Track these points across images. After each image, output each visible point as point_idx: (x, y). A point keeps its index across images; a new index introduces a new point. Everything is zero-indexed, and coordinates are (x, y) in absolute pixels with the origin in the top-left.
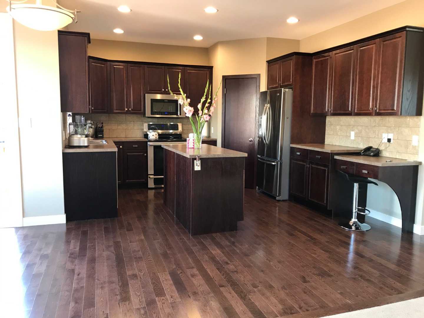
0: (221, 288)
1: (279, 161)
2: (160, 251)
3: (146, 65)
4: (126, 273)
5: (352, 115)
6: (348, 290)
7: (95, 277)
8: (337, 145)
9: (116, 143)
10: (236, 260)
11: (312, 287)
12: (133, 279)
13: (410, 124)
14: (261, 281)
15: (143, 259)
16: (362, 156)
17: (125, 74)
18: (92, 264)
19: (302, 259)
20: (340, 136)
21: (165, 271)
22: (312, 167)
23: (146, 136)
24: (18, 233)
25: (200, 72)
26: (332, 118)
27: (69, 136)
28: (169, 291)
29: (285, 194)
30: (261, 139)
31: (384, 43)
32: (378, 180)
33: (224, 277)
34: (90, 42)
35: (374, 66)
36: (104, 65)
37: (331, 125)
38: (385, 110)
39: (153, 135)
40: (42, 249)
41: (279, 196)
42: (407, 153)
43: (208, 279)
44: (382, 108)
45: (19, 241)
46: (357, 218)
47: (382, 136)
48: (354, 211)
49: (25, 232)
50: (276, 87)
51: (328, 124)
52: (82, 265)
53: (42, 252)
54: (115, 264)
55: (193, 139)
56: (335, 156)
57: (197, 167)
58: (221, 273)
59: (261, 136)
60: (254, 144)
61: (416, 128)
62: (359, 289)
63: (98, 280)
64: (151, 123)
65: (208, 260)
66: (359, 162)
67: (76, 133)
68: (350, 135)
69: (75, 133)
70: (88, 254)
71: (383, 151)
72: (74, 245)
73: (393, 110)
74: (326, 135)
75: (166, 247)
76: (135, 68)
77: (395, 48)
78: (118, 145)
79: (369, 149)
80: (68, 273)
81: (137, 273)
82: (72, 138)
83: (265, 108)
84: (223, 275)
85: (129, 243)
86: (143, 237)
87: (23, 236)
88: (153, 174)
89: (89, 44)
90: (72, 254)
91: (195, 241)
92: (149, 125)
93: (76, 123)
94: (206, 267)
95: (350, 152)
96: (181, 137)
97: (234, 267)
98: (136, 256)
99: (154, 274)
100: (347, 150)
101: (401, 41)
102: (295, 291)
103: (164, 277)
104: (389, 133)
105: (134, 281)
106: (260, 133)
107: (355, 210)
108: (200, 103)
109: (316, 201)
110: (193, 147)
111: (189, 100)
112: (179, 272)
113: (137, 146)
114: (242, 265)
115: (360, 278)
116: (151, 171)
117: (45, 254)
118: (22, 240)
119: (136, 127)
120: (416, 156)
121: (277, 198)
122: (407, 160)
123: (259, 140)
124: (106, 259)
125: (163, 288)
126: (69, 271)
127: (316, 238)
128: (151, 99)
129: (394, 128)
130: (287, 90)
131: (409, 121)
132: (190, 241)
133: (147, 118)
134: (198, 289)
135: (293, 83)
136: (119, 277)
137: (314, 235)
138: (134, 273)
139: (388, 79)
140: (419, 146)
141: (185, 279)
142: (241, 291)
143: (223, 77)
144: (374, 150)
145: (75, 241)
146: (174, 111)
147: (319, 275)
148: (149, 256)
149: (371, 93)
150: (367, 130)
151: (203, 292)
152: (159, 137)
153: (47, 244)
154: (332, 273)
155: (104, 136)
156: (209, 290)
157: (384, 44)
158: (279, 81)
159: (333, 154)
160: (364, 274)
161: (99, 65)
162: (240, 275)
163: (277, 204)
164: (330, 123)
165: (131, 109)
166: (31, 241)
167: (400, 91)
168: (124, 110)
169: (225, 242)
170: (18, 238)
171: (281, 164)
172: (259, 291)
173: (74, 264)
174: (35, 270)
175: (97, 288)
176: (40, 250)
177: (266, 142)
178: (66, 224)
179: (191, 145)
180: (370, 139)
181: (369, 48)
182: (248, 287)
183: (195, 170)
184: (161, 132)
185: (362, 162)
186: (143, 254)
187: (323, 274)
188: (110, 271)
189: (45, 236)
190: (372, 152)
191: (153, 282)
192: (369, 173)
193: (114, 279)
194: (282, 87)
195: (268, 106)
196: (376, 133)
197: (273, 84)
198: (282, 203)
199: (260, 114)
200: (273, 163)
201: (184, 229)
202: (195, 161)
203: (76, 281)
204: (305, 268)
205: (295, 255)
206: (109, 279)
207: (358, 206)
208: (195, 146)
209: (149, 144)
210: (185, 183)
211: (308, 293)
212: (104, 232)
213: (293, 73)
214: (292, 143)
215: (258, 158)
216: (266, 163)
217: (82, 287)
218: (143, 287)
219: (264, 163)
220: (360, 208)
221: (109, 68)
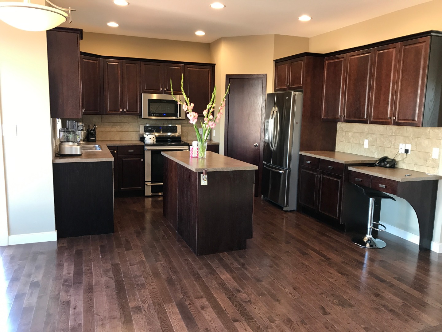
0: (236, 323)
1: (287, 170)
2: (164, 276)
3: (143, 62)
4: (128, 305)
5: (368, 124)
6: (372, 324)
7: (94, 311)
8: (349, 153)
9: (111, 148)
10: (248, 287)
11: (332, 320)
12: (137, 313)
13: (430, 136)
14: (278, 314)
15: (146, 287)
16: (377, 167)
17: (119, 72)
18: (90, 294)
19: (318, 285)
20: (352, 143)
21: (171, 302)
22: (323, 178)
23: (142, 139)
24: (4, 254)
25: (201, 70)
26: (344, 124)
27: (60, 143)
28: (178, 328)
29: (292, 205)
30: (267, 145)
31: (406, 47)
32: (397, 196)
33: (237, 308)
34: (82, 38)
35: (394, 72)
36: (96, 61)
37: (343, 131)
38: (405, 120)
39: (150, 138)
40: (31, 275)
41: (286, 206)
42: (426, 166)
43: (220, 312)
44: (401, 117)
45: (5, 265)
46: (372, 235)
47: (399, 146)
48: (369, 227)
49: (11, 252)
50: (284, 90)
51: (339, 130)
52: (78, 295)
53: (31, 279)
54: (114, 293)
55: (197, 147)
56: (349, 167)
57: (204, 182)
58: (233, 303)
59: (268, 141)
60: (259, 149)
61: (437, 140)
62: (384, 323)
63: (97, 315)
64: (148, 125)
65: (217, 287)
66: (376, 175)
67: (68, 140)
68: (364, 143)
69: (66, 140)
70: (85, 279)
71: (400, 163)
72: (68, 270)
73: (414, 120)
74: (337, 142)
75: (170, 271)
76: (130, 65)
77: (418, 53)
78: (112, 149)
79: (384, 159)
80: (63, 306)
81: (140, 304)
82: (63, 146)
83: (272, 111)
84: (236, 306)
85: (129, 266)
86: (144, 259)
87: (10, 258)
88: (150, 180)
89: (81, 40)
90: (66, 281)
91: (201, 263)
92: (146, 128)
93: (67, 129)
94: (216, 296)
95: (365, 163)
96: (181, 141)
97: (247, 296)
98: (138, 282)
99: (159, 306)
100: (362, 161)
101: (424, 46)
102: (316, 325)
103: (171, 310)
104: (407, 143)
105: (138, 316)
106: (267, 138)
107: (370, 225)
108: (206, 109)
109: (327, 214)
110: (197, 156)
111: (192, 105)
112: (187, 304)
113: (133, 151)
114: (255, 293)
115: (383, 309)
116: (148, 177)
117: (35, 282)
118: (9, 263)
119: (131, 129)
120: (436, 169)
121: (285, 209)
122: (427, 174)
123: (264, 145)
124: (104, 287)
125: (171, 325)
126: (63, 304)
127: (331, 258)
128: (148, 99)
129: (413, 139)
130: (297, 93)
131: (429, 132)
132: (195, 263)
133: (143, 120)
134: (210, 324)
135: (304, 86)
136: (121, 310)
137: (328, 254)
138: (138, 305)
139: (409, 87)
140: (439, 159)
141: (194, 312)
142: (257, 327)
143: (227, 76)
144: (390, 161)
145: (69, 264)
146: (173, 112)
147: (339, 304)
148: (152, 283)
149: (390, 100)
150: (382, 139)
151: (215, 329)
152: (156, 140)
153: (38, 268)
154: (352, 302)
155: (97, 139)
156: (222, 326)
157: (405, 49)
158: (287, 83)
159: (347, 165)
160: (387, 303)
161: (91, 61)
162: (254, 307)
163: (285, 215)
164: (341, 130)
165: (127, 110)
166: (19, 265)
167: (422, 101)
168: (119, 111)
169: (235, 265)
170: (3, 260)
171: (289, 172)
172: (277, 326)
173: (69, 294)
174: (25, 302)
175: (97, 326)
176: (29, 275)
177: (273, 147)
178: (57, 242)
179: (195, 155)
180: (386, 148)
181: (389, 52)
182: (264, 321)
183: (201, 185)
184: (158, 134)
185: (379, 175)
186: (146, 279)
187: (343, 303)
188: (110, 302)
189: (34, 259)
190: (388, 163)
191: (159, 317)
192: (387, 187)
193: (115, 313)
194: (291, 89)
195: (276, 109)
196: (393, 143)
197: (281, 86)
198: (289, 214)
199: (267, 117)
200: (281, 172)
201: (188, 248)
202: (202, 175)
203: (73, 317)
204: (323, 296)
205: (310, 279)
206: (110, 314)
207: (373, 221)
208: (200, 155)
209: (146, 148)
210: (190, 197)
211: (330, 328)
212: (101, 251)
213: (303, 75)
214: (301, 149)
215: (264, 164)
216: (272, 170)
217: (80, 325)
218: (149, 324)
219: (269, 170)
220: (374, 223)
221: (102, 65)
